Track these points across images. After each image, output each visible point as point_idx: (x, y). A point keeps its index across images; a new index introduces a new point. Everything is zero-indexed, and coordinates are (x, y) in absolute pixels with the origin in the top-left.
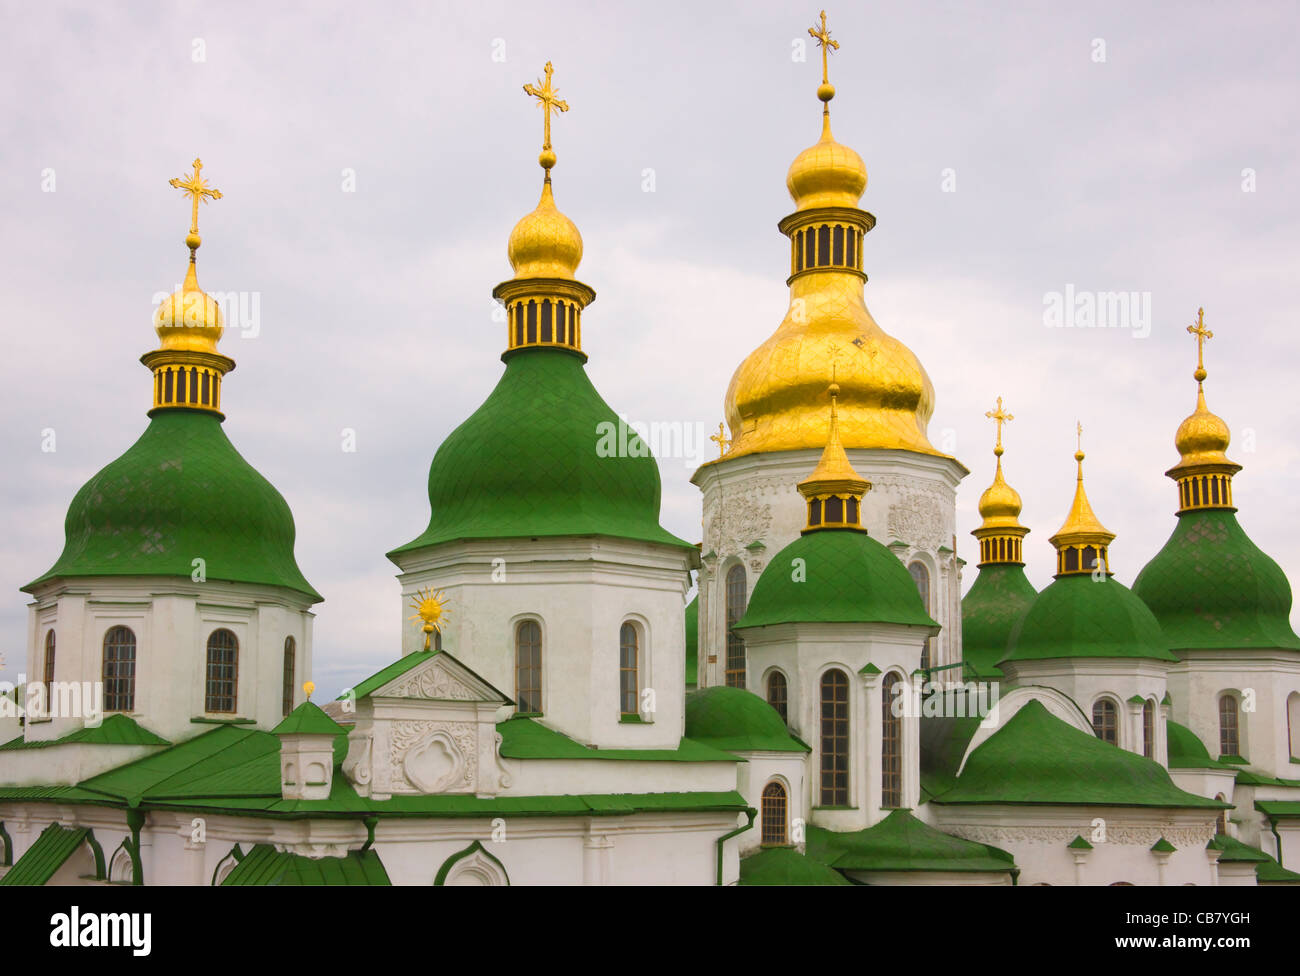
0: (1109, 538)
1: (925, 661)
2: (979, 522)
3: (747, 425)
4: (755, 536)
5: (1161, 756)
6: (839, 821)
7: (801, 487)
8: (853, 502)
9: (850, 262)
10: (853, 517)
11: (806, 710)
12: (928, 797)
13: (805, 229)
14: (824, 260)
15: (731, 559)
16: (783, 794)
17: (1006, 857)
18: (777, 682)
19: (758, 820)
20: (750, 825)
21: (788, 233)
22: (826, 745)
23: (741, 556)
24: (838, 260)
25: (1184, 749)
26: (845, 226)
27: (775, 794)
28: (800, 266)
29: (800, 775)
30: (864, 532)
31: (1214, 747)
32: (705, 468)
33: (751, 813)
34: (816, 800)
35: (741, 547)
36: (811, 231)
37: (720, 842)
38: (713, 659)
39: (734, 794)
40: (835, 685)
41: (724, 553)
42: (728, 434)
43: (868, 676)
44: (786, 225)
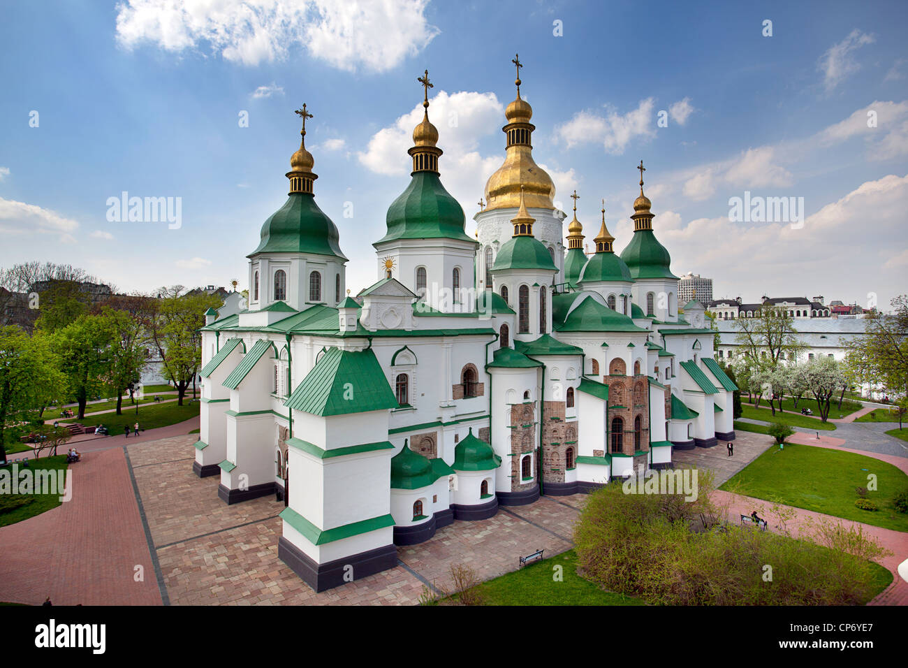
0: (613, 239)
1: (553, 282)
2: (569, 234)
3: (493, 199)
4: (496, 238)
5: (629, 315)
6: (526, 338)
7: (512, 221)
8: (529, 227)
9: (527, 142)
10: (530, 231)
11: (514, 300)
12: (555, 329)
13: (511, 130)
14: (518, 141)
15: (487, 246)
16: (507, 328)
17: (581, 350)
18: (504, 289)
19: (499, 338)
20: (497, 340)
21: (506, 132)
22: (521, 311)
23: (491, 245)
24: (523, 142)
25: (636, 312)
26: (525, 129)
27: (505, 328)
28: (510, 143)
29: (512, 322)
30: (533, 237)
31: (645, 312)
32: (478, 214)
33: (497, 335)
34: (518, 331)
35: (491, 242)
36: (513, 131)
37: (487, 345)
38: (481, 282)
39: (492, 329)
40: (524, 290)
41: (485, 244)
42: (485, 202)
43: (535, 287)
44: (505, 129)
